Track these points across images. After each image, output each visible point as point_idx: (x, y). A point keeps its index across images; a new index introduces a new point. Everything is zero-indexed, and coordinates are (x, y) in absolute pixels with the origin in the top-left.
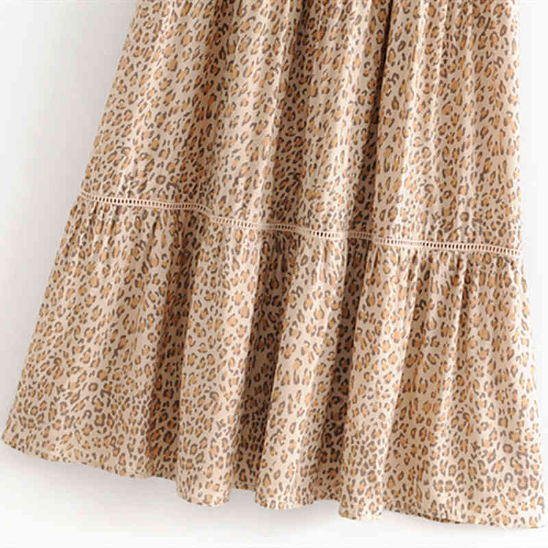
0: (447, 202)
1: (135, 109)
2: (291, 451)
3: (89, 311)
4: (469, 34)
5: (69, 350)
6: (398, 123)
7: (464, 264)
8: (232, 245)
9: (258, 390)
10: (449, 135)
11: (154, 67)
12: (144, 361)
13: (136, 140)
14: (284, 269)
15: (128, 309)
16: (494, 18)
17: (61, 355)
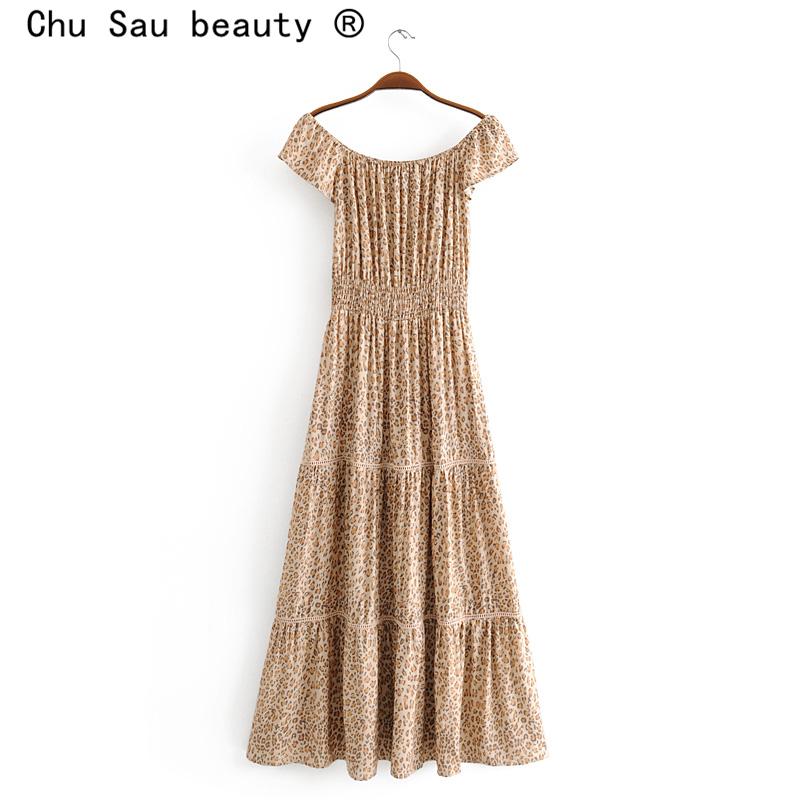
0: (476, 593)
1: (299, 571)
2: (408, 746)
3: (288, 681)
4: (476, 504)
5: (279, 704)
6: (443, 559)
7: (490, 625)
8: (361, 639)
9: (385, 706)
10: (472, 557)
11: (306, 547)
12: (322, 704)
13: (302, 587)
14: (391, 640)
15: (309, 675)
16: (488, 495)
17: (275, 707)
